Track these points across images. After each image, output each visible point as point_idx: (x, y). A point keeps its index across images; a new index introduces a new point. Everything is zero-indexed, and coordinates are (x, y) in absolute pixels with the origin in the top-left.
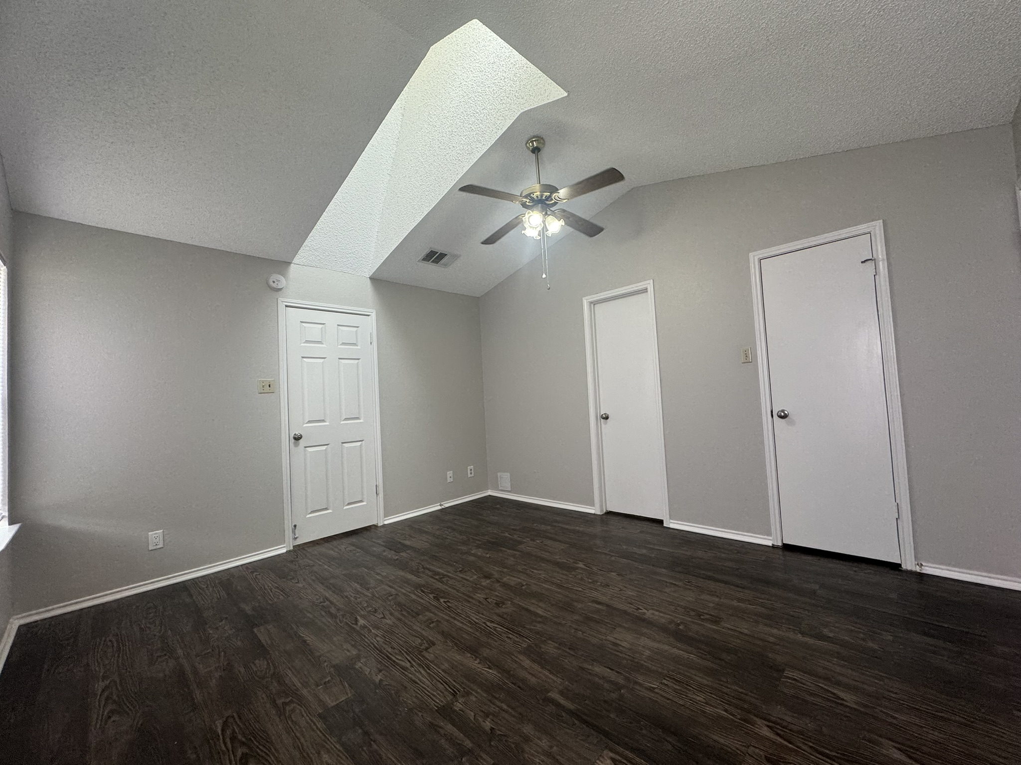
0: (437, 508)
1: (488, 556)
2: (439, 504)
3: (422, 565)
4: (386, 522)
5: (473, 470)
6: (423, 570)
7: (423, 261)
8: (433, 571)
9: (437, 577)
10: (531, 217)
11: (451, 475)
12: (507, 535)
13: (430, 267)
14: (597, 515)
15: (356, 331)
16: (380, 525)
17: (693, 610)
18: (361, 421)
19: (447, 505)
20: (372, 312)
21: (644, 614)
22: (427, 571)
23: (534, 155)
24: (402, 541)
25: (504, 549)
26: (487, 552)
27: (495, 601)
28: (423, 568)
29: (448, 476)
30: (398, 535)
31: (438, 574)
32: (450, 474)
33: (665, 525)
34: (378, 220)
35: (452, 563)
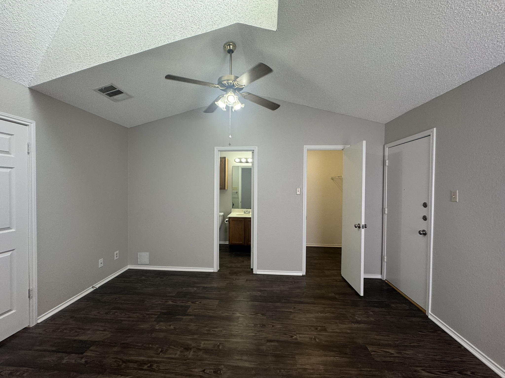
0: (90, 290)
1: (172, 327)
2: (91, 287)
3: (120, 359)
4: (39, 321)
5: (118, 253)
6: (124, 364)
7: (99, 92)
8: (136, 362)
9: (145, 367)
10: (230, 96)
11: (102, 262)
12: (170, 303)
13: (104, 98)
14: (215, 272)
15: (10, 139)
16: (32, 325)
17: (312, 326)
18: (13, 230)
19: (97, 286)
20: (31, 123)
21: (296, 339)
22: (131, 365)
23: (229, 54)
24: (76, 338)
25: (180, 317)
26: (169, 324)
27: (212, 371)
28: (124, 362)
29: (100, 263)
30: (65, 331)
31: (143, 363)
32: (101, 260)
33: (254, 273)
34: (51, 36)
35: (147, 346)
